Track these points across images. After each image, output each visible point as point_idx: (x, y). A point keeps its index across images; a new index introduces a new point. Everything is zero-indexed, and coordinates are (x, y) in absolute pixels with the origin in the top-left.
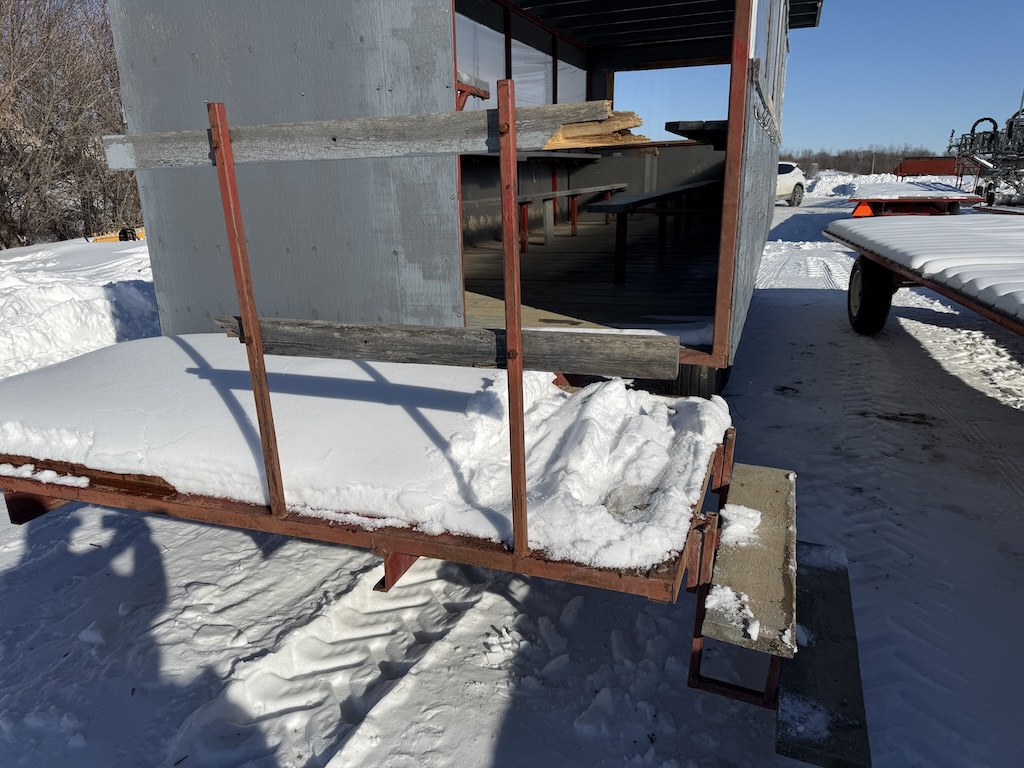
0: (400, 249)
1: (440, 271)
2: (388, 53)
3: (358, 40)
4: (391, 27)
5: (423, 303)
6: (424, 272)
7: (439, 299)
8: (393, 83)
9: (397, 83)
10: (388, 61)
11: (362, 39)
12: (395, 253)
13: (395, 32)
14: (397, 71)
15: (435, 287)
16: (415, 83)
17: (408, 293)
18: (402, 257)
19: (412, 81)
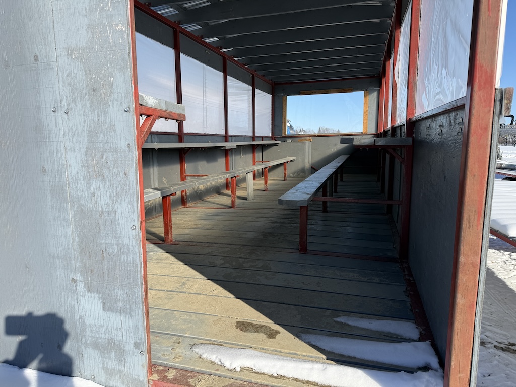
0: (79, 277)
1: (121, 304)
2: (63, 73)
3: (33, 59)
4: (66, 46)
5: (103, 336)
6: (104, 304)
7: (120, 333)
8: (69, 104)
9: (72, 105)
10: (64, 82)
11: (36, 58)
12: (74, 280)
13: (69, 52)
14: (73, 93)
15: (115, 320)
16: (91, 106)
17: (88, 323)
18: (81, 286)
19: (88, 103)
